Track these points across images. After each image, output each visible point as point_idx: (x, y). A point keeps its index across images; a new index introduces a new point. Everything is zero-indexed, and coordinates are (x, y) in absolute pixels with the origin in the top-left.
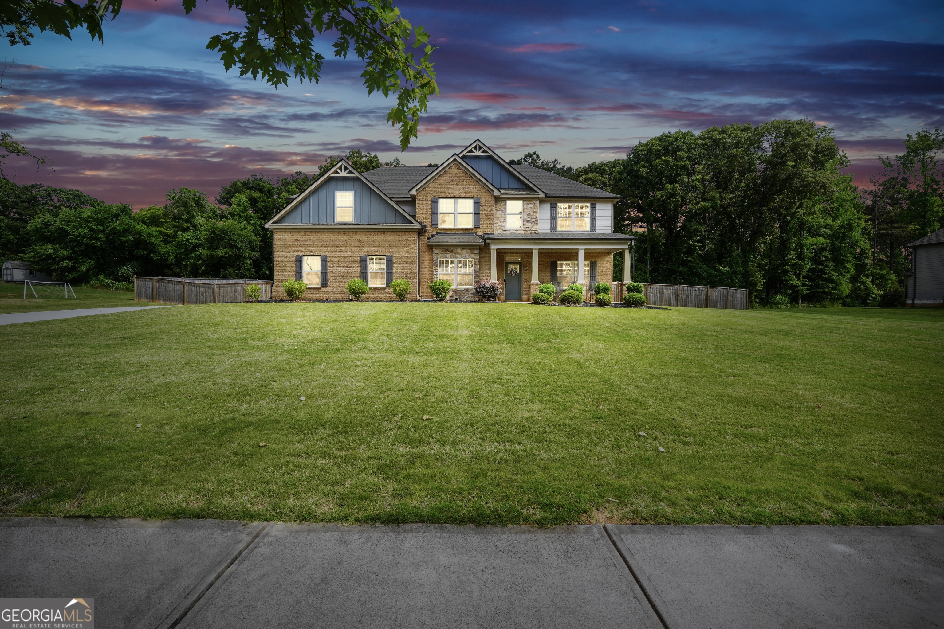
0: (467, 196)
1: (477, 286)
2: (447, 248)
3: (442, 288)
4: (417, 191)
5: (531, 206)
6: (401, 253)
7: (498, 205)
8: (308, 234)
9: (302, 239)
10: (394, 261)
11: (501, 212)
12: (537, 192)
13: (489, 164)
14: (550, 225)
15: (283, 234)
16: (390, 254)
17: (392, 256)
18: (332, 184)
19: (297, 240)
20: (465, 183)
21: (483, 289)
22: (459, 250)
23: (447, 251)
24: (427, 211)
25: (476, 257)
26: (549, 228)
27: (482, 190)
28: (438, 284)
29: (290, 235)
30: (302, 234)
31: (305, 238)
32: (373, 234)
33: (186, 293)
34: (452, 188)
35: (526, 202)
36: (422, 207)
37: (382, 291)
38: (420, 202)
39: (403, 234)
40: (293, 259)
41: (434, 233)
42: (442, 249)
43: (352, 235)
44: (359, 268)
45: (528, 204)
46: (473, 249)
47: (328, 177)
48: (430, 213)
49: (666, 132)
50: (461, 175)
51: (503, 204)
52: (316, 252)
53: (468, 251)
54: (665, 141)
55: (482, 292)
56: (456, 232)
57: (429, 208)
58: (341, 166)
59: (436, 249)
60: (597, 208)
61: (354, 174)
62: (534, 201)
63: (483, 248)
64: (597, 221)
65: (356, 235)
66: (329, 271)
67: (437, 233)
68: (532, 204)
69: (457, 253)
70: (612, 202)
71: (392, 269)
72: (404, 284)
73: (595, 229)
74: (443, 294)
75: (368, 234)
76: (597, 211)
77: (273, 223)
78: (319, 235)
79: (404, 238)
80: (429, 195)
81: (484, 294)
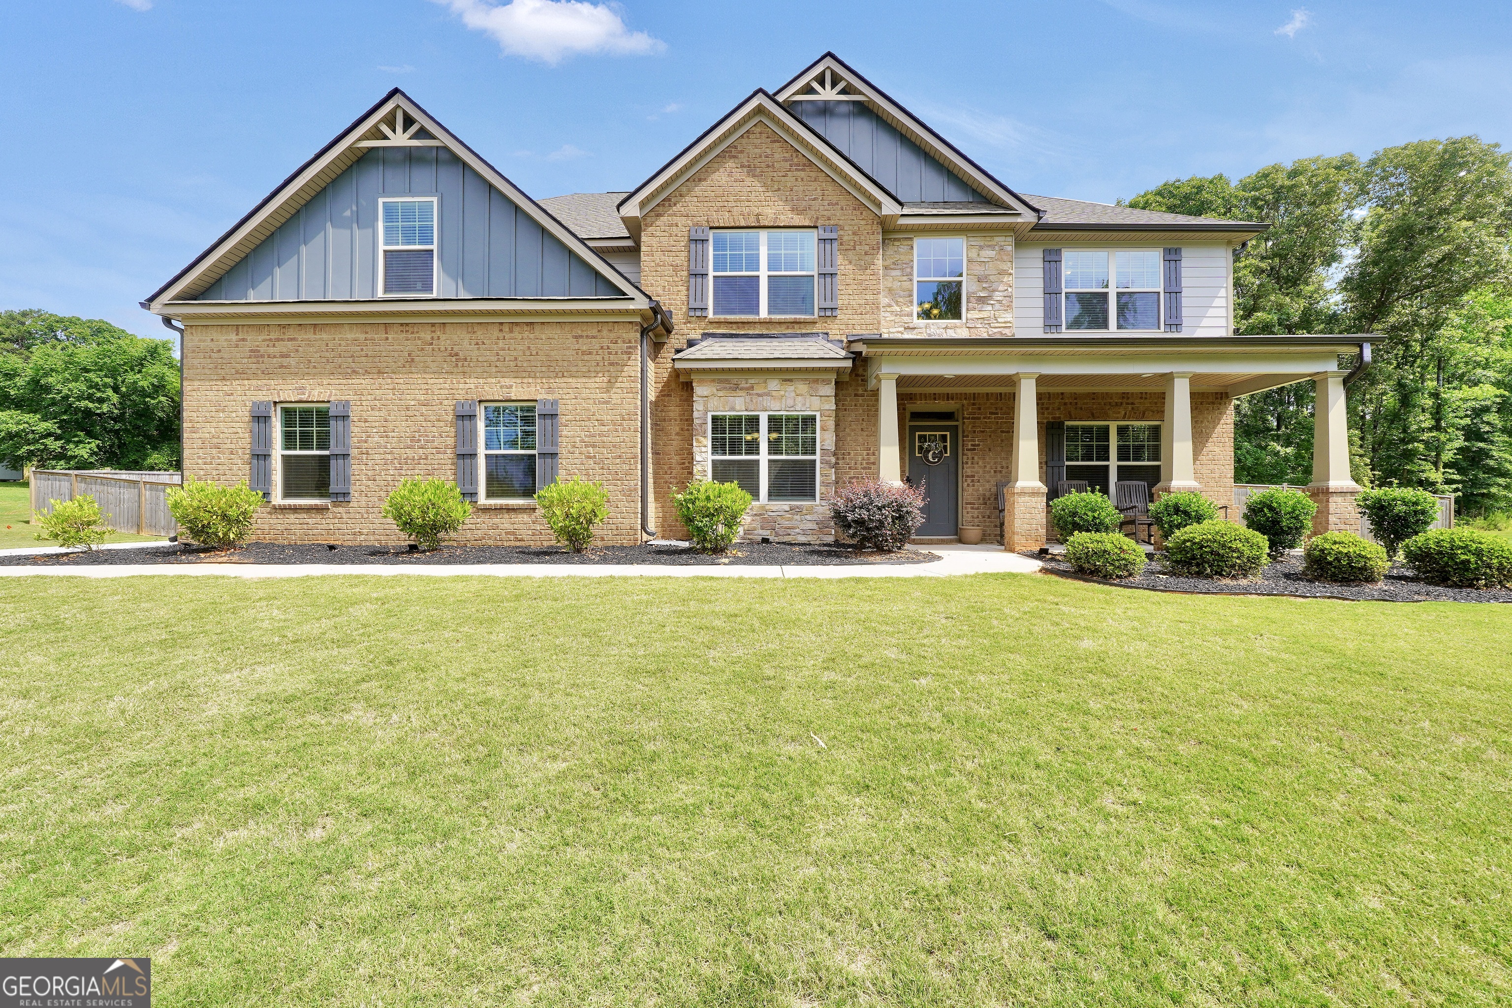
0: (797, 220)
1: (841, 503)
2: (734, 378)
3: (719, 510)
4: (643, 204)
5: (991, 253)
6: (585, 393)
7: (890, 251)
8: (290, 333)
9: (271, 350)
10: (563, 419)
11: (898, 273)
12: (1012, 209)
13: (863, 128)
14: (1041, 313)
15: (214, 334)
16: (550, 397)
17: (554, 403)
18: (373, 178)
19: (255, 353)
20: (790, 181)
21: (865, 514)
22: (774, 384)
23: (736, 388)
24: (676, 268)
25: (827, 407)
26: (1040, 323)
27: (843, 203)
28: (702, 496)
29: (233, 337)
30: (273, 336)
31: (281, 347)
32: (496, 333)
33: (146, 507)
34: (752, 198)
35: (978, 241)
36: (658, 256)
37: (525, 517)
38: (654, 242)
39: (594, 332)
40: (244, 414)
41: (695, 335)
42: (720, 381)
43: (428, 338)
44: (451, 441)
45: (981, 248)
46: (816, 381)
47: (350, 148)
48: (685, 273)
49: (1172, 179)
50: (777, 156)
51: (903, 249)
52: (316, 393)
53: (802, 388)
54: (1173, 196)
55: (860, 522)
56: (765, 332)
57: (681, 259)
58: (393, 113)
59: (701, 381)
60: (1184, 263)
61: (433, 137)
62: (999, 240)
63: (846, 378)
64: (1185, 302)
65: (443, 337)
66: (354, 452)
67: (706, 336)
68: (992, 247)
69: (768, 394)
70: (1229, 243)
71: (554, 443)
72: (585, 496)
73: (1178, 326)
74: (721, 529)
75: (480, 333)
76: (1185, 272)
77: (174, 298)
78: (324, 336)
79: (595, 344)
80: (681, 221)
81: (868, 529)
